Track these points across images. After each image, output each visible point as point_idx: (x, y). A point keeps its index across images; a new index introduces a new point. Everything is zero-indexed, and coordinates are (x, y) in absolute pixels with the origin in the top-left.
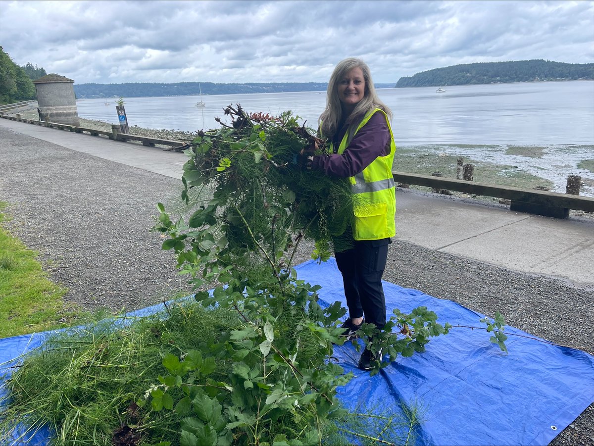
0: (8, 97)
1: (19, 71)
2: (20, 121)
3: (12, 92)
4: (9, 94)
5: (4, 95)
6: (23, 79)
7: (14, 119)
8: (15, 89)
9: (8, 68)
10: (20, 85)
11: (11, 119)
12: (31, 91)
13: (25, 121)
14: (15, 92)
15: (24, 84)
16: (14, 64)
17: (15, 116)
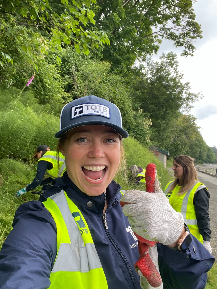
0: (201, 161)
1: (209, 149)
2: (207, 174)
3: (204, 159)
4: (202, 160)
5: (200, 160)
6: (210, 153)
7: (204, 173)
8: (206, 157)
9: (204, 147)
10: (208, 156)
11: (202, 172)
12: (213, 159)
13: (209, 174)
14: (205, 159)
15: (210, 156)
16: (207, 146)
17: (204, 171)
